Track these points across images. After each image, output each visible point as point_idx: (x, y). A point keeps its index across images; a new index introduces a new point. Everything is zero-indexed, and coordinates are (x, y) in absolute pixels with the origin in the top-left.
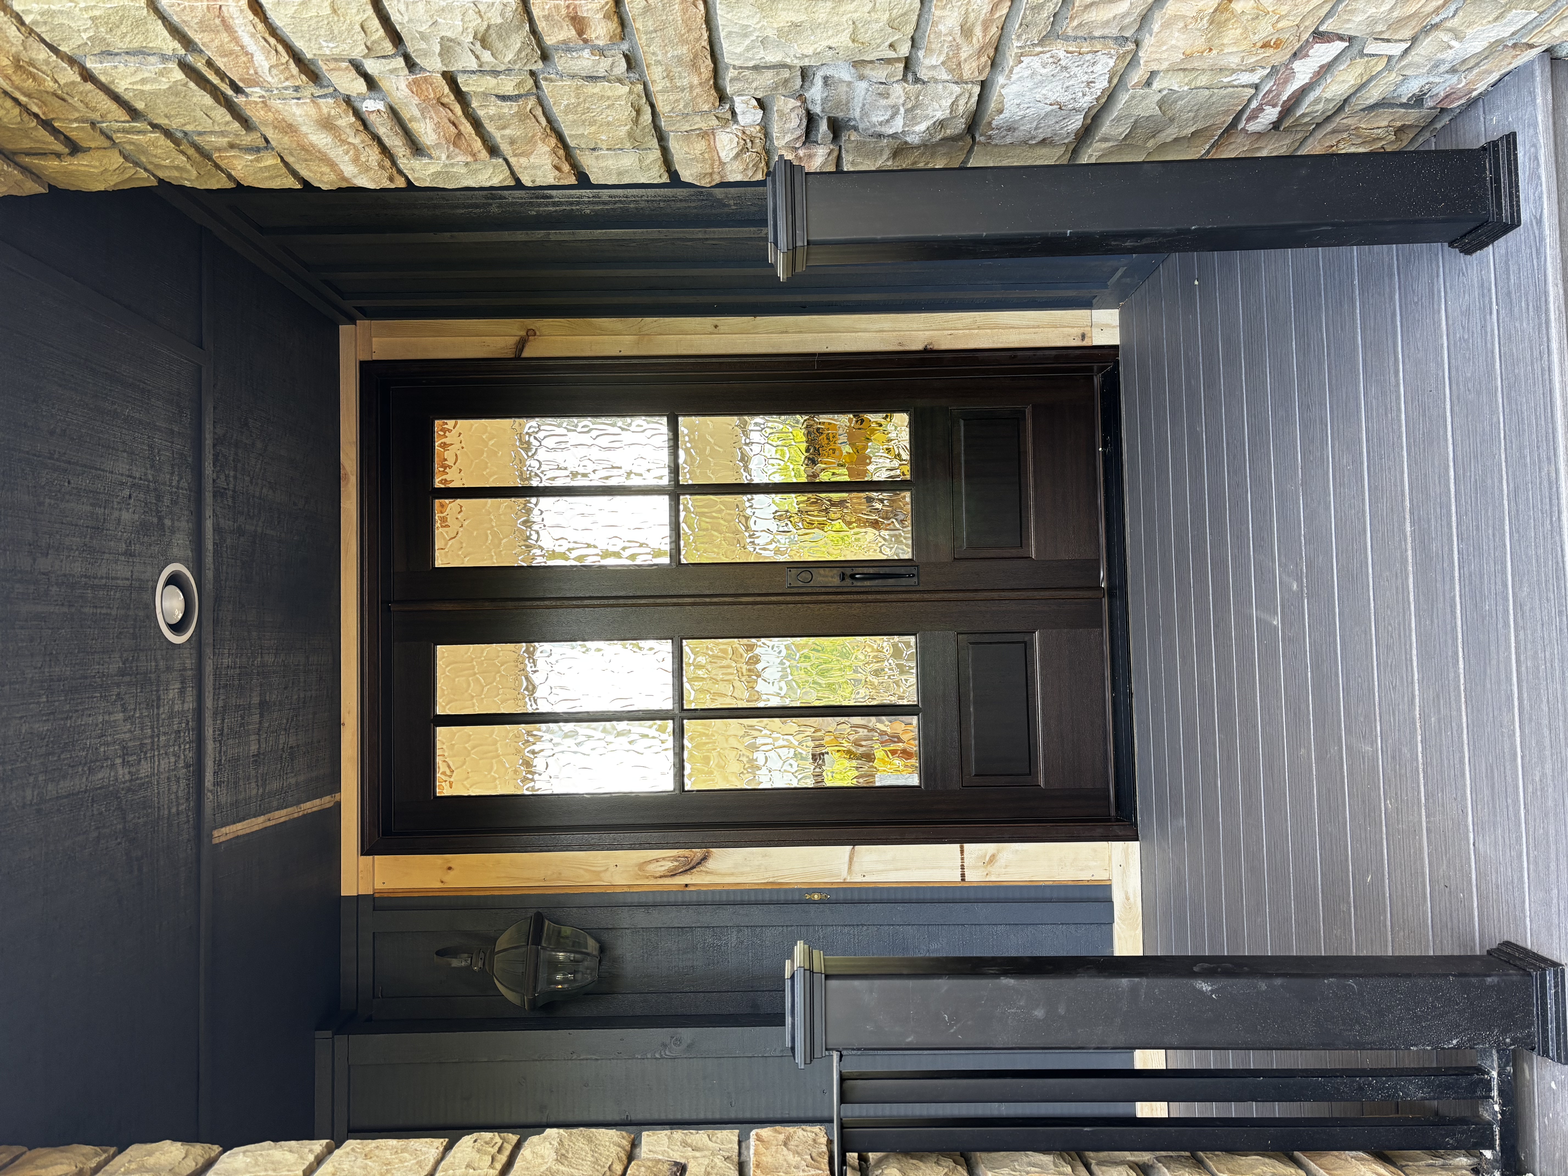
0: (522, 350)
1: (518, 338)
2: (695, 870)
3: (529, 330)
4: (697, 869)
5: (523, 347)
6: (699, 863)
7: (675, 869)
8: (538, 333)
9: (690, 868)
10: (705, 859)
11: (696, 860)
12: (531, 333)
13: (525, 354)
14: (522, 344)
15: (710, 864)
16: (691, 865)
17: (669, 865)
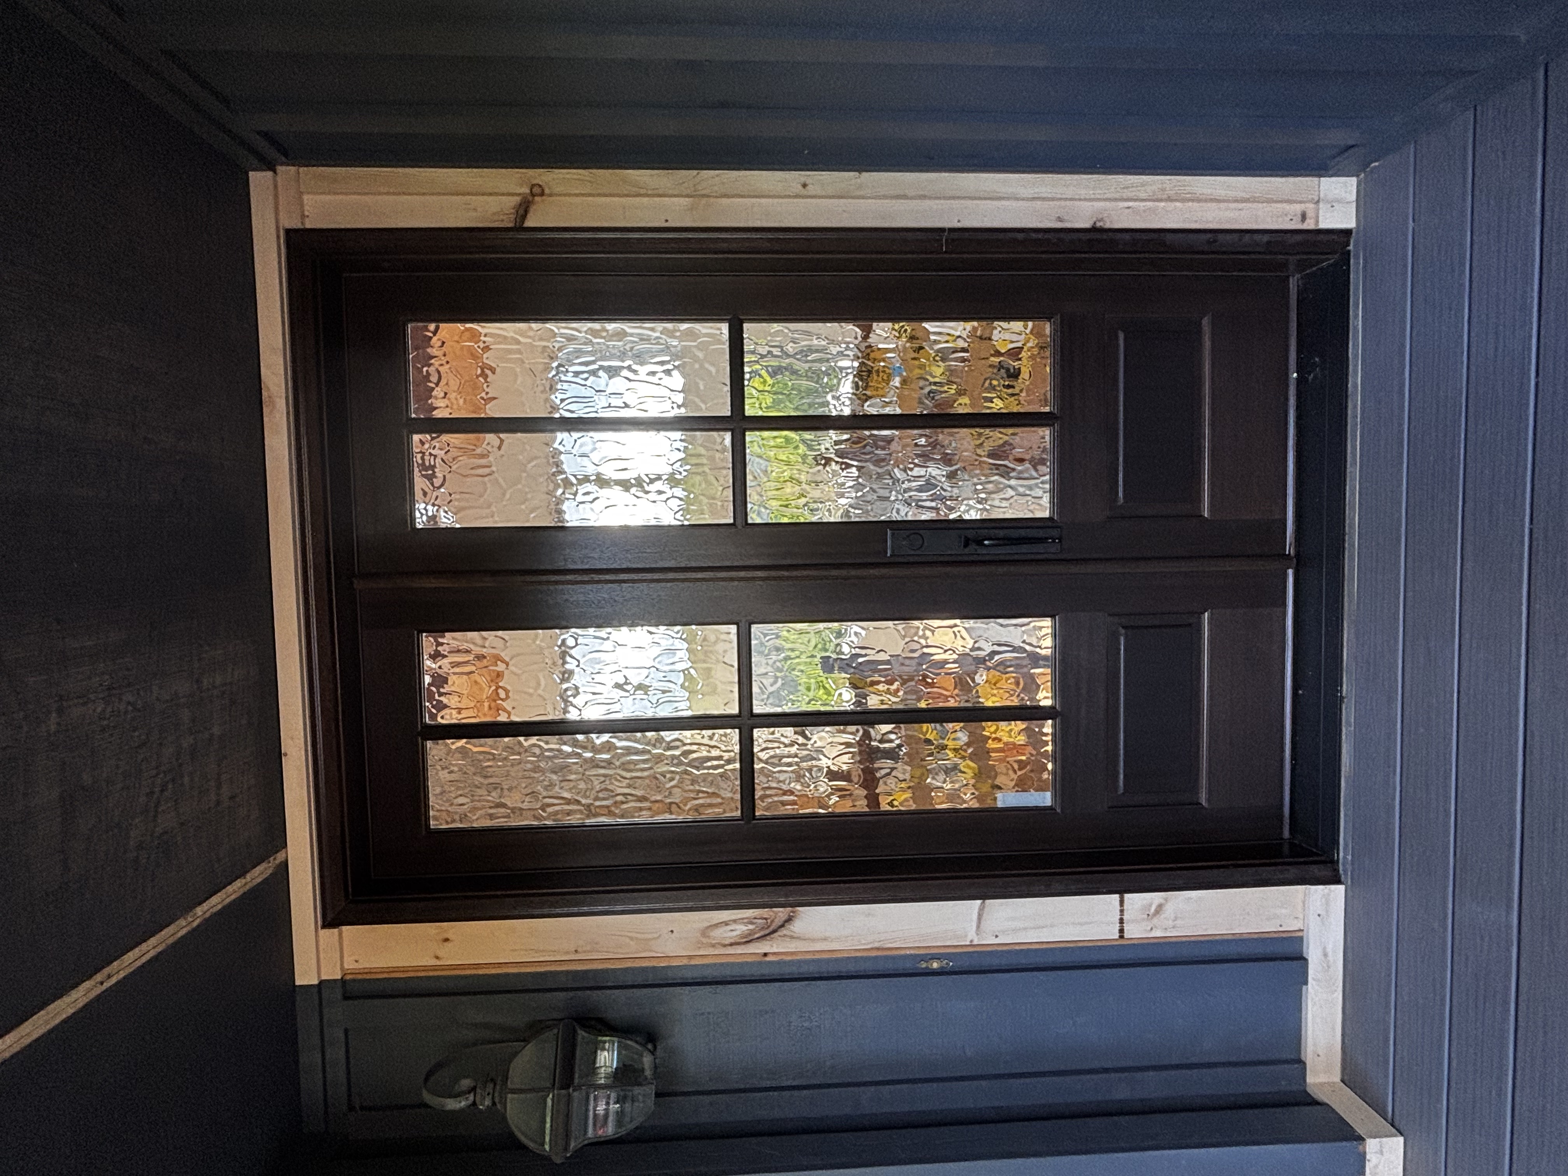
0: (524, 217)
1: (518, 199)
2: (776, 935)
3: (533, 186)
4: (779, 933)
5: (526, 212)
6: (782, 926)
7: (750, 935)
8: (547, 191)
9: (770, 932)
10: (789, 920)
11: (778, 923)
12: (537, 191)
13: (529, 223)
14: (524, 208)
15: (797, 927)
16: (771, 929)
17: (741, 929)
